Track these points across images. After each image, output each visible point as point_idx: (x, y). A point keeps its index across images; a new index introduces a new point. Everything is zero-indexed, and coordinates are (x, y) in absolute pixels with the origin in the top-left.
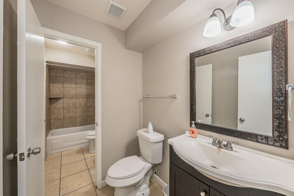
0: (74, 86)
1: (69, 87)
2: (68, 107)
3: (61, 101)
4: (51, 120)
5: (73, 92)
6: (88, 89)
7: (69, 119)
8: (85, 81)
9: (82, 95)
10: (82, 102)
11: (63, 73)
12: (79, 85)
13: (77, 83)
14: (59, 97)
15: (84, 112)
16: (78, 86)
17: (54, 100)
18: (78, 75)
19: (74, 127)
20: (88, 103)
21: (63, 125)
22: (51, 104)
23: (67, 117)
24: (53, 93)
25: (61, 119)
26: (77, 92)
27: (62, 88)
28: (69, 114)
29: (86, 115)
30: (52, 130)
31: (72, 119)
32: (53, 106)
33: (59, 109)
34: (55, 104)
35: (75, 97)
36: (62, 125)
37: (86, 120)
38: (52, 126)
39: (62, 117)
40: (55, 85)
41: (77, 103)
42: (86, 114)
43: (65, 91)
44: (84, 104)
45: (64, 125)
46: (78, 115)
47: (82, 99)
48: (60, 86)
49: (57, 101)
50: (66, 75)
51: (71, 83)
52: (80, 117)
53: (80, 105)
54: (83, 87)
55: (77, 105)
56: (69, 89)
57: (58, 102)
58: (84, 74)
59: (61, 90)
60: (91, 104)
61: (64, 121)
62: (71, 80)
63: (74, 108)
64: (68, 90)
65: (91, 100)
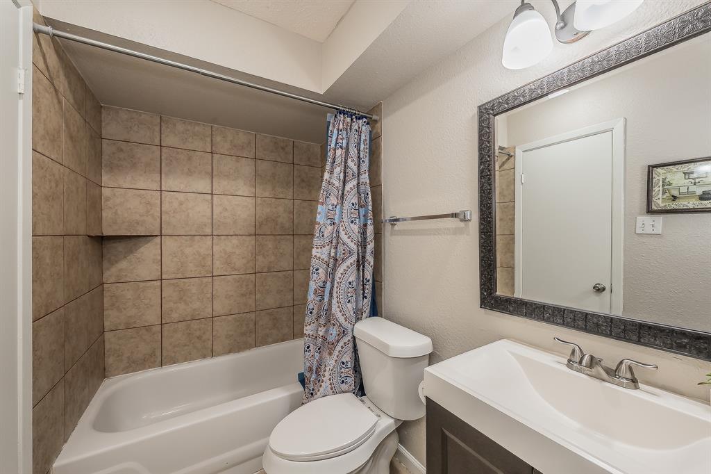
0: (203, 185)
1: (182, 187)
2: (179, 276)
3: (148, 251)
4: (107, 335)
5: (199, 210)
6: (259, 201)
7: (181, 326)
8: (247, 167)
9: (235, 222)
10: (237, 251)
11: (157, 129)
12: (226, 183)
13: (215, 173)
14: (141, 231)
15: (243, 295)
16: (221, 185)
17: (120, 247)
18: (218, 139)
19: (204, 357)
20: (260, 258)
21: (158, 354)
22: (105, 264)
23: (175, 316)
24: (116, 213)
25: (148, 328)
26: (217, 210)
27: (155, 193)
28: (182, 306)
29: (254, 305)
30: (113, 379)
31: (195, 325)
32: (114, 270)
33: (142, 284)
34: (123, 264)
35: (208, 231)
36: (153, 354)
37: (252, 326)
38: (110, 360)
39: (152, 317)
40: (125, 181)
41: (216, 257)
42: (251, 302)
43: (166, 207)
44: (244, 261)
45: (164, 354)
46: (219, 307)
47: (235, 241)
48: (146, 182)
49: (131, 251)
50: (170, 140)
51: (190, 173)
52: (230, 318)
53: (229, 264)
54: (240, 193)
55: (217, 264)
56: (181, 196)
57: (137, 254)
58: (242, 138)
59: (148, 203)
60: (272, 258)
61: (165, 333)
62: (190, 159)
63: (205, 280)
64: (181, 204)
65: (270, 245)
